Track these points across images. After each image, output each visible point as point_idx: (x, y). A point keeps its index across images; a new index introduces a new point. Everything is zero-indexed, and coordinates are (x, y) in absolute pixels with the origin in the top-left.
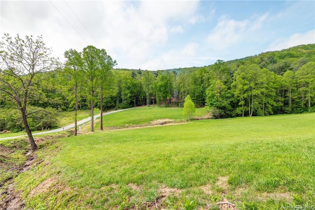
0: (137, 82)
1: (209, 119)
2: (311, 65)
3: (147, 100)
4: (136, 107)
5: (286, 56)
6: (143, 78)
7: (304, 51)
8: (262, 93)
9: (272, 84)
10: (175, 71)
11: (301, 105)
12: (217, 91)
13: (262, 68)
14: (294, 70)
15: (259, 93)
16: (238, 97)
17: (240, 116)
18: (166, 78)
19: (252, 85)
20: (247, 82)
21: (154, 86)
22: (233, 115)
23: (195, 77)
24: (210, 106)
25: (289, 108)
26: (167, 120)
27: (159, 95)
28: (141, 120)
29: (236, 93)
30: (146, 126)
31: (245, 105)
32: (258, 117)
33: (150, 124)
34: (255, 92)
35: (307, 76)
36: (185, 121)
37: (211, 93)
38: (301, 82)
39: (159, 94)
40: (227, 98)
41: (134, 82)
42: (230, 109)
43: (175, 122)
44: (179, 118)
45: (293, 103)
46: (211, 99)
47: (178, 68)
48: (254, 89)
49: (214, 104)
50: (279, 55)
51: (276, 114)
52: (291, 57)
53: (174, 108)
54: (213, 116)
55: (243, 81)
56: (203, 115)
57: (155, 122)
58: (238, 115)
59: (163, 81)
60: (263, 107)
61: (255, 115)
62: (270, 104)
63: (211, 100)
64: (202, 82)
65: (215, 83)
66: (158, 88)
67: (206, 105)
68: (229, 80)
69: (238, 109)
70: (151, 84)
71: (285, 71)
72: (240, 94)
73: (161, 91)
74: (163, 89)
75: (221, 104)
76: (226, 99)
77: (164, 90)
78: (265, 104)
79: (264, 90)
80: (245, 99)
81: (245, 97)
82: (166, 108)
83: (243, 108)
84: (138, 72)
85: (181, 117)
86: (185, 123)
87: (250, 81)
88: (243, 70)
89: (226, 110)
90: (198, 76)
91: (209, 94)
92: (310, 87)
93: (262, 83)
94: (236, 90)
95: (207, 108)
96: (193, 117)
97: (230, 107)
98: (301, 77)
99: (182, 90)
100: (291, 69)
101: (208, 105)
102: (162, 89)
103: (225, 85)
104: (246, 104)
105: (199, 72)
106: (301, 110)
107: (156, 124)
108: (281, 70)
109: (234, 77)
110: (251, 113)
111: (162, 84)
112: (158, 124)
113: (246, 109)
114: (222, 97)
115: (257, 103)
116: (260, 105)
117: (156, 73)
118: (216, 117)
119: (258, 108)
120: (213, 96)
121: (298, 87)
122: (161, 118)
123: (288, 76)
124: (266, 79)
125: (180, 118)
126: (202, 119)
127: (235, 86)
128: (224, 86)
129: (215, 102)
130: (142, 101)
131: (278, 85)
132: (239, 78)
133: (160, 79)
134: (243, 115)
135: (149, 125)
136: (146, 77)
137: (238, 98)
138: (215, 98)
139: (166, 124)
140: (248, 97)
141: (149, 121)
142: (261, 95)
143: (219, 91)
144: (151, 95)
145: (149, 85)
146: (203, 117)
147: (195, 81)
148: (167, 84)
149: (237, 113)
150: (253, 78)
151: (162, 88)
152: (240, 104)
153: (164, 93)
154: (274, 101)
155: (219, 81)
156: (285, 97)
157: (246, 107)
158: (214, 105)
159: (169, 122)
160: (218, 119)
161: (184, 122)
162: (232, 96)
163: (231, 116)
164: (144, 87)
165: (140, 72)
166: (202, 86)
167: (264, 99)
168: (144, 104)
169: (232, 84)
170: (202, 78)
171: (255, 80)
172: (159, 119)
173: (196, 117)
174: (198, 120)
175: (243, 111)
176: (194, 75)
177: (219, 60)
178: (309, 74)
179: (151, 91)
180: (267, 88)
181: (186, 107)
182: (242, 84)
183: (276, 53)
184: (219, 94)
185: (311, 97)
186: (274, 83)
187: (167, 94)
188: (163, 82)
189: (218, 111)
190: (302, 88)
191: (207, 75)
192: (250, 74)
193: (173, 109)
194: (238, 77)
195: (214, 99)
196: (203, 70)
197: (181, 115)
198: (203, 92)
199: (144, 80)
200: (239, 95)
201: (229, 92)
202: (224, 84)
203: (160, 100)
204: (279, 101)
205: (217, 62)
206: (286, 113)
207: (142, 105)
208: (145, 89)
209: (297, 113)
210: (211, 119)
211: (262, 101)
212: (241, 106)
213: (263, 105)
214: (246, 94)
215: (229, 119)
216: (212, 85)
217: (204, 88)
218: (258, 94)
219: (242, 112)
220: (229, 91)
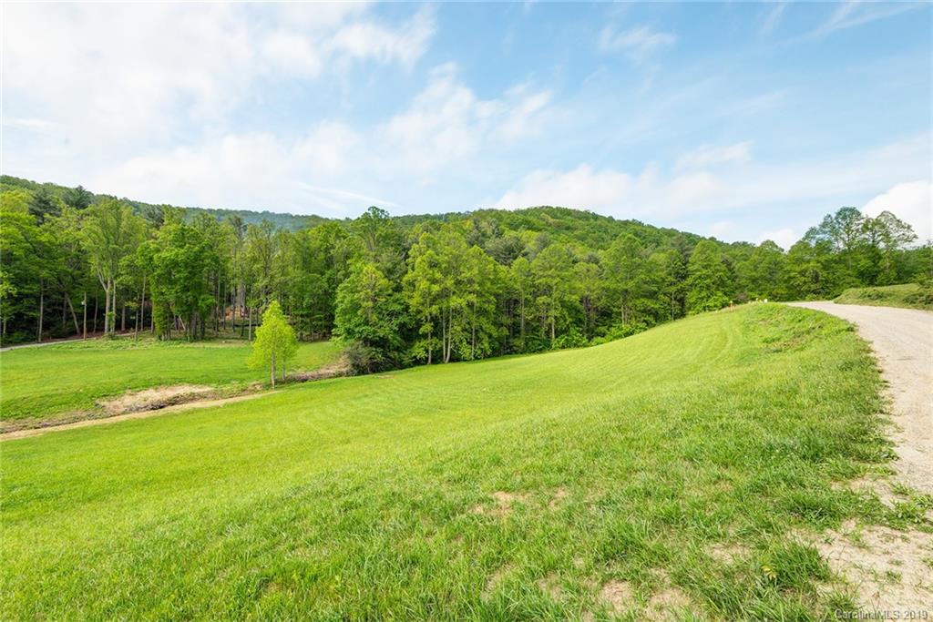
0: (61, 237)
1: (340, 375)
2: (555, 249)
3: (107, 312)
4: (43, 341)
5: (520, 224)
6: (88, 224)
7: (551, 220)
8: (470, 305)
9: (489, 284)
10: (238, 220)
11: (539, 334)
12: (367, 294)
13: (472, 244)
14: (530, 256)
15: (464, 304)
16: (419, 312)
17: (423, 364)
18: (196, 237)
19: (450, 282)
20: (438, 275)
21: (139, 262)
22: (407, 360)
23: (306, 245)
24: (346, 338)
25: (519, 342)
26: (184, 390)
27: (162, 297)
28: (51, 396)
29: (414, 302)
30: (76, 420)
31: (434, 334)
32: (462, 363)
33: (97, 411)
34: (456, 302)
35: (550, 273)
36: (258, 387)
37: (349, 298)
38: (540, 284)
39: (162, 294)
40: (392, 315)
41: (43, 239)
42: (398, 344)
43: (215, 396)
44: (235, 379)
45: (527, 331)
46: (347, 317)
47: (260, 212)
48: (454, 293)
49: (357, 330)
50: (508, 221)
51: (498, 356)
52: (529, 229)
53: (227, 346)
54: (353, 365)
55: (431, 272)
56: (323, 364)
57: (128, 400)
58: (417, 362)
59: (181, 247)
60: (471, 339)
61: (455, 359)
62: (486, 333)
63: (349, 320)
64: (329, 263)
65: (362, 271)
66: (159, 271)
67: (335, 335)
68: (398, 267)
69: (418, 343)
70: (127, 251)
71: (515, 258)
72: (423, 304)
73: (172, 282)
74: (182, 275)
75: (375, 332)
76: (388, 318)
77: (186, 278)
78: (476, 331)
79: (472, 298)
80: (434, 320)
81: (434, 313)
82: (191, 345)
83: (429, 341)
84: (71, 198)
85: (243, 376)
86: (257, 396)
87: (446, 273)
88: (431, 244)
89: (389, 347)
90: (315, 244)
91: (342, 302)
92: (554, 296)
93: (471, 281)
94: (415, 294)
95: (336, 344)
96: (291, 373)
97: (396, 340)
98: (541, 273)
99: (261, 283)
100: (525, 255)
101: (338, 336)
102: (177, 276)
103: (386, 280)
104: (437, 333)
105: (319, 232)
106: (540, 345)
107: (130, 410)
108: (509, 254)
109: (410, 260)
110: (446, 355)
111: (177, 255)
112: (138, 409)
113: (436, 345)
114: (379, 310)
115: (459, 329)
116: (466, 333)
117: (157, 216)
118: (360, 370)
119: (461, 342)
120: (355, 307)
121: (535, 295)
122: (159, 384)
123: (519, 270)
124: (477, 272)
125: (242, 381)
126: (320, 377)
127: (412, 284)
128: (383, 282)
129: (360, 324)
130: (80, 317)
131: (500, 288)
132: (420, 263)
133: (170, 238)
134: (430, 361)
135: (91, 417)
136: (104, 225)
137: (419, 317)
138: (359, 312)
139: (176, 407)
140: (441, 313)
141: (92, 400)
142: (466, 311)
143: (371, 294)
144: (126, 292)
145: (116, 255)
146: (322, 371)
147: (306, 260)
148: (198, 257)
149: (415, 357)
150: (452, 268)
151: (179, 272)
152: (422, 330)
153: (186, 289)
154: (495, 324)
155: (370, 267)
156: (515, 316)
157: (435, 340)
158: (357, 336)
159: (192, 398)
160: (367, 374)
161: (254, 391)
162: (403, 310)
163: (399, 366)
164: (94, 261)
165: (80, 200)
166: (327, 276)
167: (473, 318)
168: (89, 331)
169: (405, 278)
170: (327, 250)
171: (458, 272)
172: (147, 386)
173: (301, 373)
174: (304, 380)
175: (431, 349)
176: (304, 239)
177: (375, 209)
178: (553, 270)
179: (127, 279)
180: (479, 294)
181: (262, 339)
182: (428, 280)
183: (503, 215)
184: (370, 304)
185: (556, 317)
186: (493, 283)
187: (200, 294)
188: (182, 251)
189: (365, 353)
190: (542, 298)
191: (342, 246)
192: (446, 255)
193: (220, 346)
194: (419, 260)
195: (357, 316)
196: (334, 229)
197: (244, 370)
198: (330, 294)
199: (95, 232)
200: (420, 308)
201: (398, 300)
202: (386, 277)
203: (169, 317)
204: (502, 325)
205: (370, 212)
206: (516, 352)
207: (82, 332)
208: (96, 267)
209: (534, 352)
210: (348, 374)
211: (469, 323)
212: (425, 336)
213: (471, 333)
214: (437, 307)
215: (395, 374)
216: (352, 276)
217: (334, 283)
218: (462, 308)
219: (427, 351)
220: (397, 295)
